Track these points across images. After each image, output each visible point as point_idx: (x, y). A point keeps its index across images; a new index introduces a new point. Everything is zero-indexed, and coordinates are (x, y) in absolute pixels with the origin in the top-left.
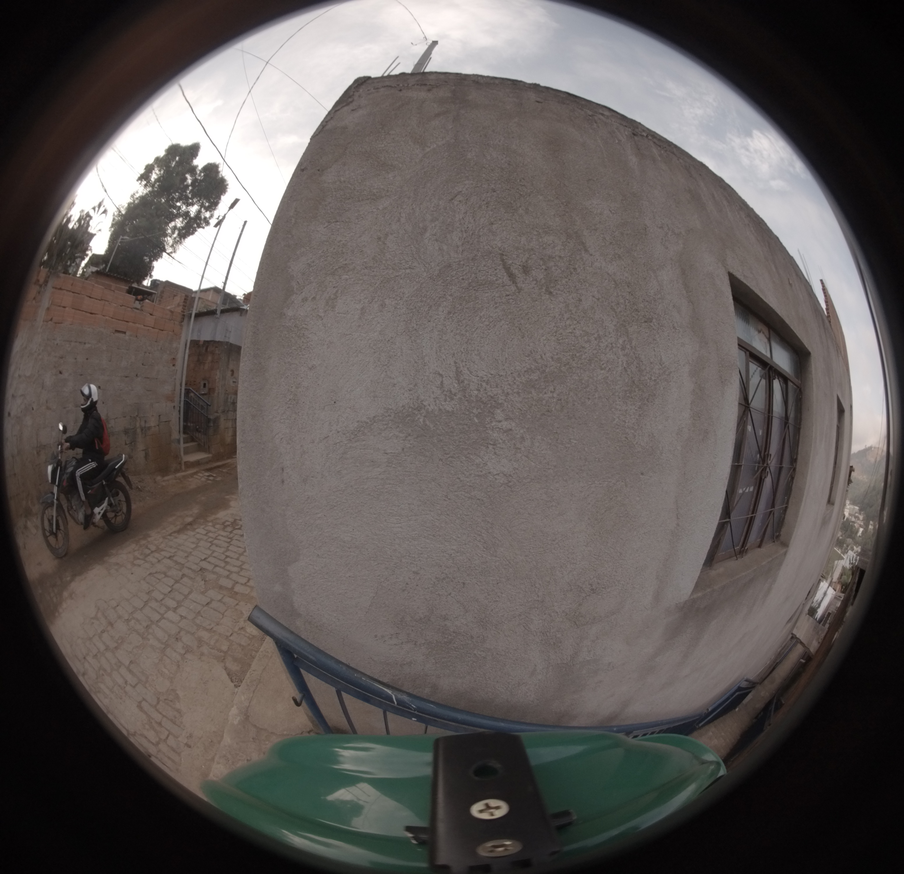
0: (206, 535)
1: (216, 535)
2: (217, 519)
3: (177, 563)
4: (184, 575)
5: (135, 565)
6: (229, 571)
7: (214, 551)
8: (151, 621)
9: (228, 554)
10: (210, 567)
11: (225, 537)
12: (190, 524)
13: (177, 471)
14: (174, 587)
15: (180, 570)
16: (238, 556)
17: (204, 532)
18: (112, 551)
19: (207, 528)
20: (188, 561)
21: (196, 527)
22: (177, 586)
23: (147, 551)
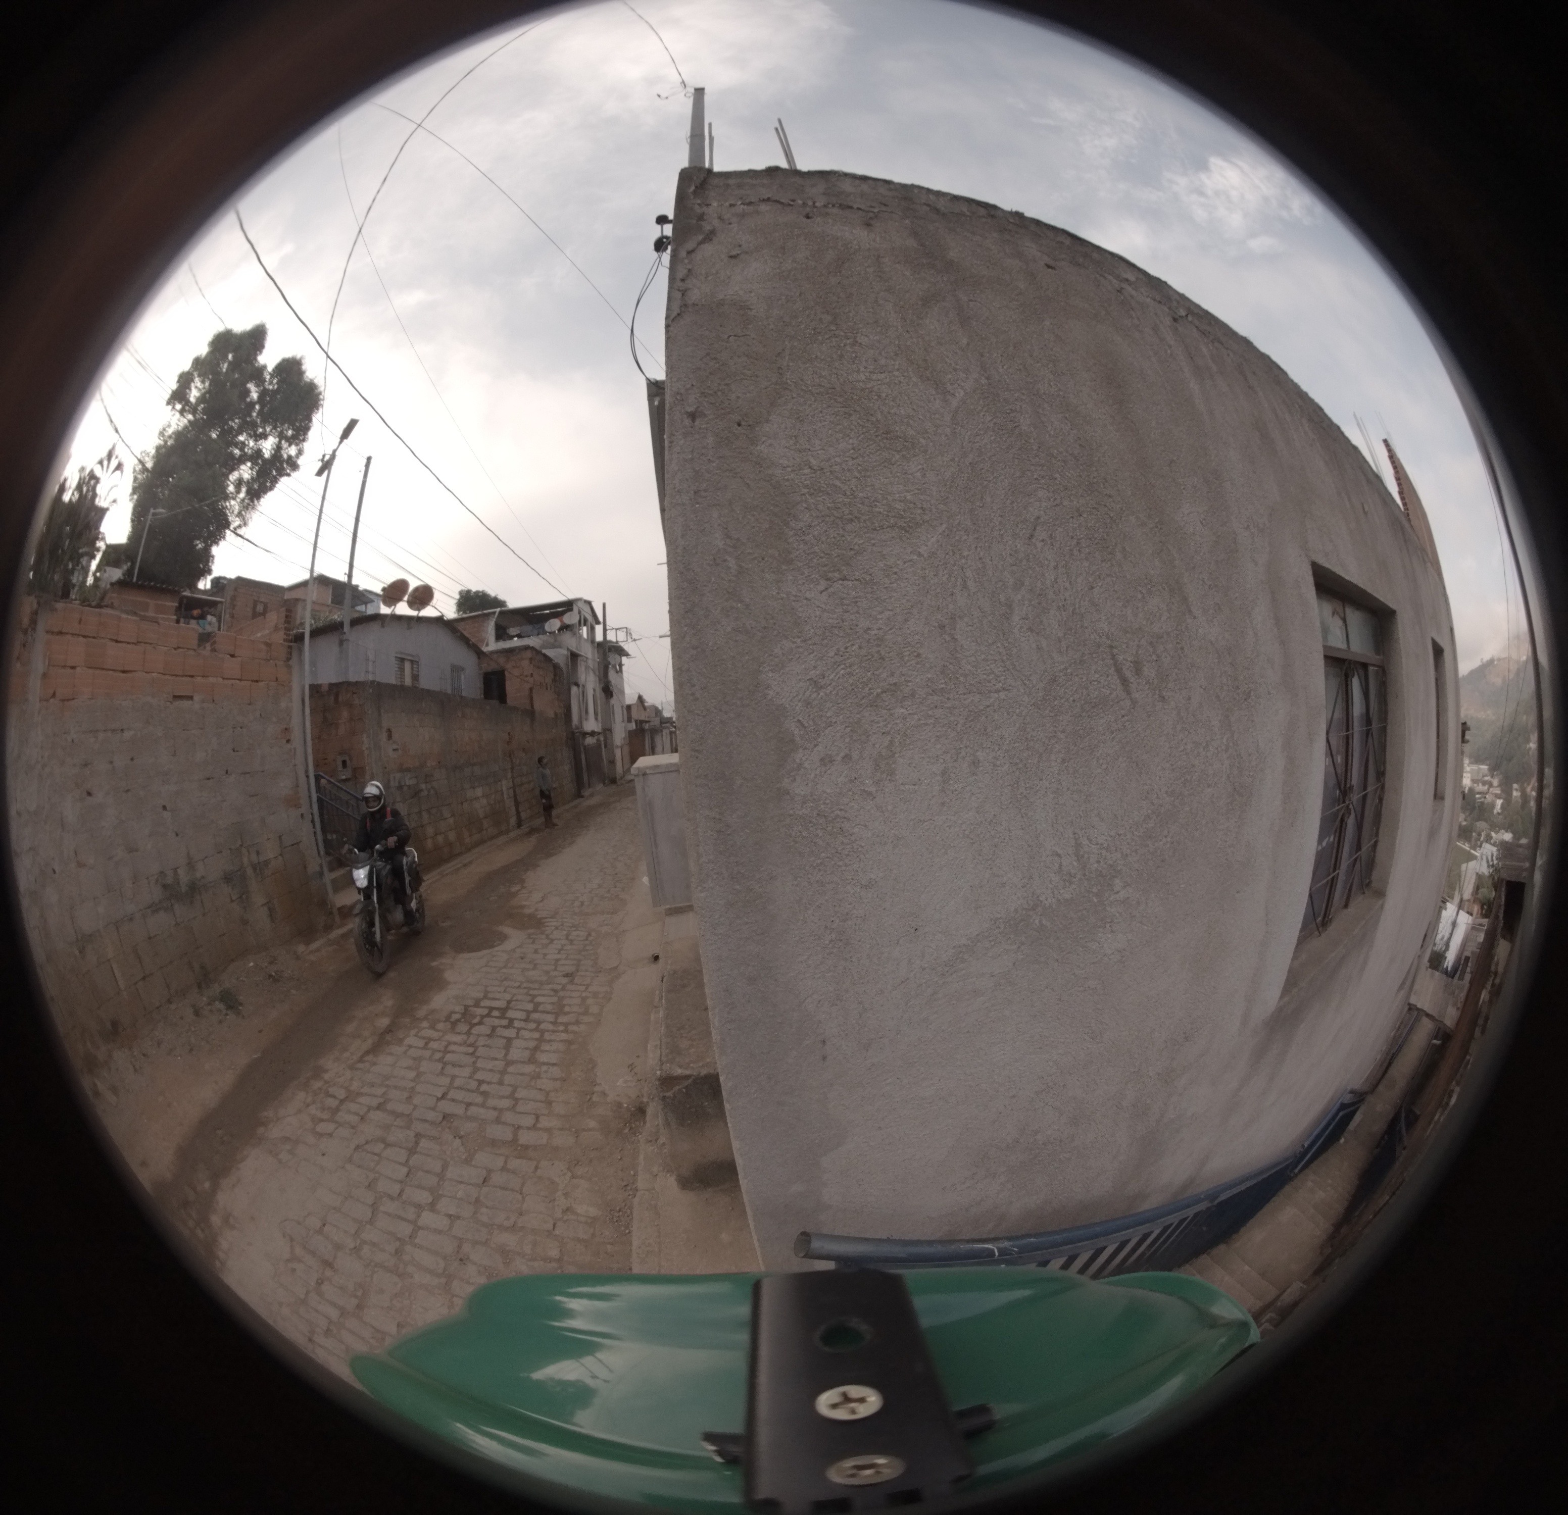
0: (425, 1047)
1: (444, 1043)
2: (433, 1011)
3: (396, 1115)
4: (418, 1136)
5: (321, 1135)
6: (495, 1109)
7: (453, 1077)
8: (399, 1239)
9: (480, 1076)
10: (459, 1110)
11: (460, 1045)
12: (389, 1030)
13: (328, 928)
14: (411, 1163)
15: (408, 1127)
16: (498, 1076)
17: (421, 1043)
18: (266, 1114)
19: (423, 1033)
20: (415, 1107)
21: (401, 1036)
22: (415, 1160)
23: (333, 1103)
